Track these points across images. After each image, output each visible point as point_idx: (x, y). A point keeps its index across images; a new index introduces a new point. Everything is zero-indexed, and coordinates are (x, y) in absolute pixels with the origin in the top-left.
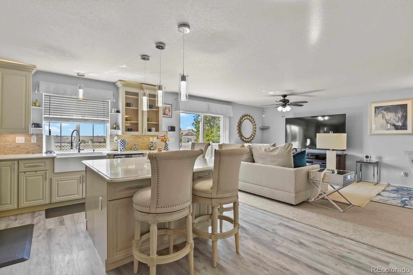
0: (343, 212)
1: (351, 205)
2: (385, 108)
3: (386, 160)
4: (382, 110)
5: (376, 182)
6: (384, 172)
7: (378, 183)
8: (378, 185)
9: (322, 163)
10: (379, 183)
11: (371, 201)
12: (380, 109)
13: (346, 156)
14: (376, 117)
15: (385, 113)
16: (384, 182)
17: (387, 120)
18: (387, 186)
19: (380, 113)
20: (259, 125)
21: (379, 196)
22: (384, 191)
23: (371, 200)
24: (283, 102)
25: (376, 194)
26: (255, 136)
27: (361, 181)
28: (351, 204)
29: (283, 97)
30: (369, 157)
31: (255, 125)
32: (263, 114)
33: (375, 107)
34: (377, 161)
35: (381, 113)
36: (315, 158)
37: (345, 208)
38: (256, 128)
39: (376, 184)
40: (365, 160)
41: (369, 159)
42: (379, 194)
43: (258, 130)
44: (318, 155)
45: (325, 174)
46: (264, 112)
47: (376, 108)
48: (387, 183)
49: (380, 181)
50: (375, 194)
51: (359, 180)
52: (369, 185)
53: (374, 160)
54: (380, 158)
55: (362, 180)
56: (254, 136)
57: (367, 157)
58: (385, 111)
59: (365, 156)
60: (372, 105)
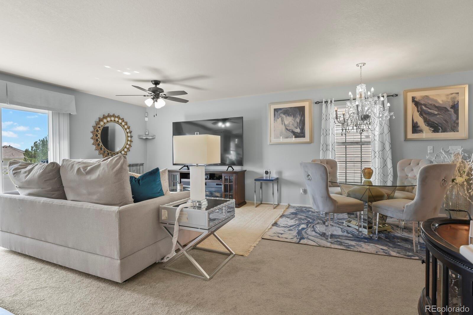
0: (211, 278)
1: (231, 256)
2: (284, 110)
3: (287, 175)
4: (281, 113)
5: (277, 203)
6: (285, 190)
7: (278, 205)
8: (278, 207)
9: (217, 184)
10: (280, 205)
11: (263, 239)
12: (279, 112)
13: (245, 173)
14: (275, 122)
15: (284, 116)
16: (284, 204)
17: (286, 126)
18: (287, 208)
19: (279, 116)
20: (136, 132)
21: (275, 227)
22: (282, 216)
23: (263, 237)
24: (152, 92)
25: (272, 223)
26: (131, 149)
27: (261, 203)
28: (231, 253)
29: (153, 84)
30: (269, 172)
31: (131, 132)
32: (146, 117)
33: (274, 109)
34: (277, 177)
35: (281, 116)
36: (209, 178)
37: (219, 265)
38: (131, 137)
39: (277, 206)
40: (265, 176)
41: (268, 175)
42: (275, 224)
43: (135, 139)
44: (214, 174)
45: (182, 211)
46: (146, 114)
47: (276, 110)
48: (287, 204)
49: (280, 202)
50: (270, 225)
51: (260, 202)
52: (268, 209)
53: (274, 176)
54: (280, 173)
55: (263, 202)
56: (128, 149)
57: (267, 173)
58: (284, 114)
59: (264, 172)
60: (271, 106)
